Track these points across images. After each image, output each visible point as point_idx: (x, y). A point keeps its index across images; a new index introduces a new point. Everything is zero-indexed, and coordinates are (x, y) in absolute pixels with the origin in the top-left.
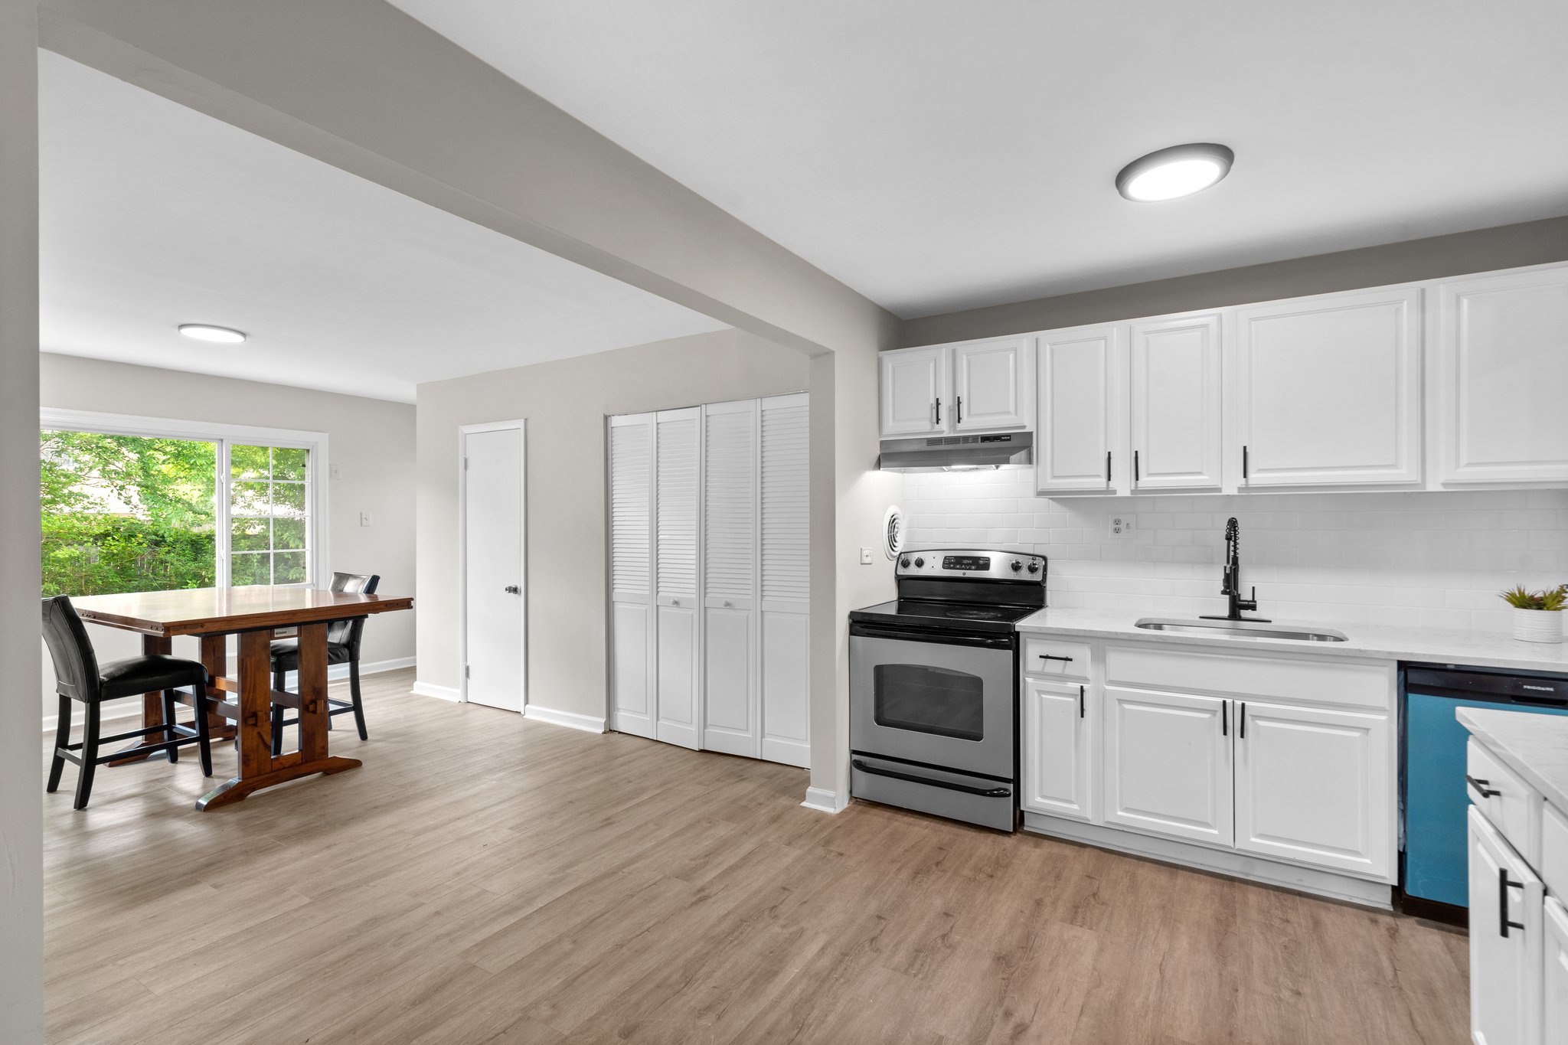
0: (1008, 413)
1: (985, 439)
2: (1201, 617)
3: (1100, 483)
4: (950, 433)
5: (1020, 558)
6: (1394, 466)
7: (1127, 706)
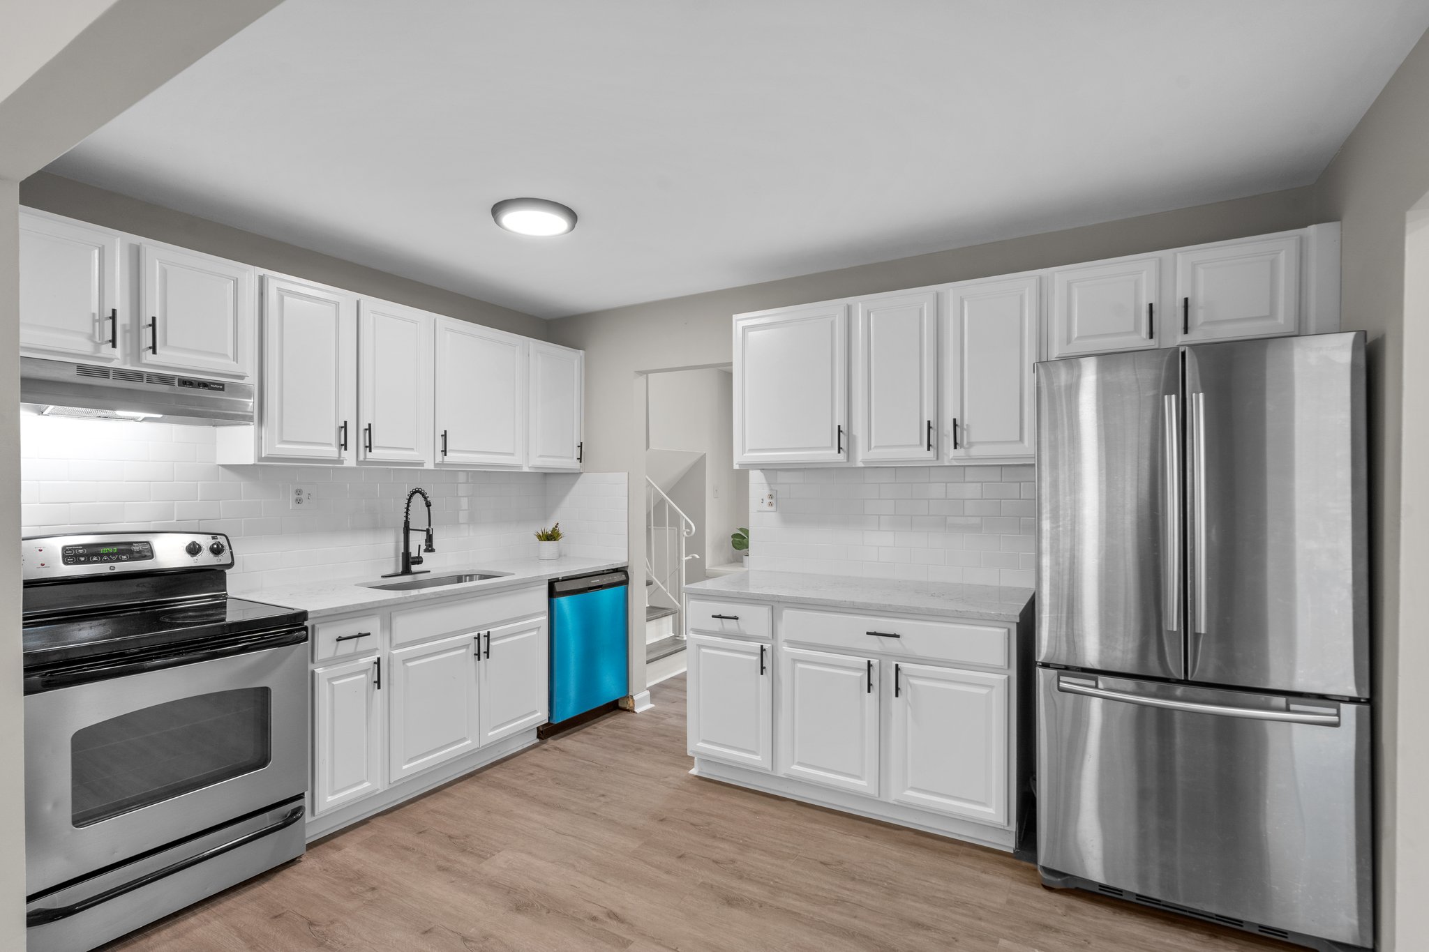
0: (225, 356)
1: (185, 382)
2: (382, 577)
3: (332, 451)
4: (125, 363)
5: (200, 539)
6: (512, 454)
7: (409, 664)
